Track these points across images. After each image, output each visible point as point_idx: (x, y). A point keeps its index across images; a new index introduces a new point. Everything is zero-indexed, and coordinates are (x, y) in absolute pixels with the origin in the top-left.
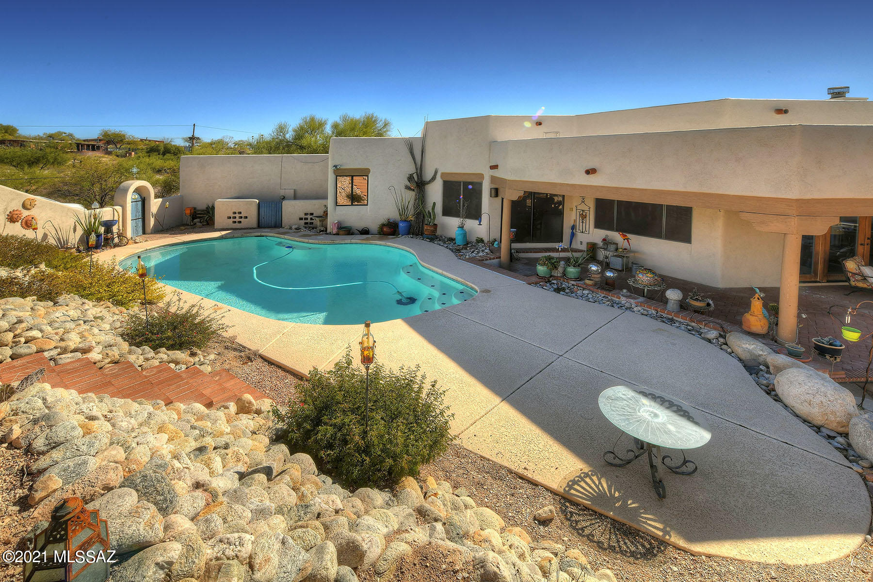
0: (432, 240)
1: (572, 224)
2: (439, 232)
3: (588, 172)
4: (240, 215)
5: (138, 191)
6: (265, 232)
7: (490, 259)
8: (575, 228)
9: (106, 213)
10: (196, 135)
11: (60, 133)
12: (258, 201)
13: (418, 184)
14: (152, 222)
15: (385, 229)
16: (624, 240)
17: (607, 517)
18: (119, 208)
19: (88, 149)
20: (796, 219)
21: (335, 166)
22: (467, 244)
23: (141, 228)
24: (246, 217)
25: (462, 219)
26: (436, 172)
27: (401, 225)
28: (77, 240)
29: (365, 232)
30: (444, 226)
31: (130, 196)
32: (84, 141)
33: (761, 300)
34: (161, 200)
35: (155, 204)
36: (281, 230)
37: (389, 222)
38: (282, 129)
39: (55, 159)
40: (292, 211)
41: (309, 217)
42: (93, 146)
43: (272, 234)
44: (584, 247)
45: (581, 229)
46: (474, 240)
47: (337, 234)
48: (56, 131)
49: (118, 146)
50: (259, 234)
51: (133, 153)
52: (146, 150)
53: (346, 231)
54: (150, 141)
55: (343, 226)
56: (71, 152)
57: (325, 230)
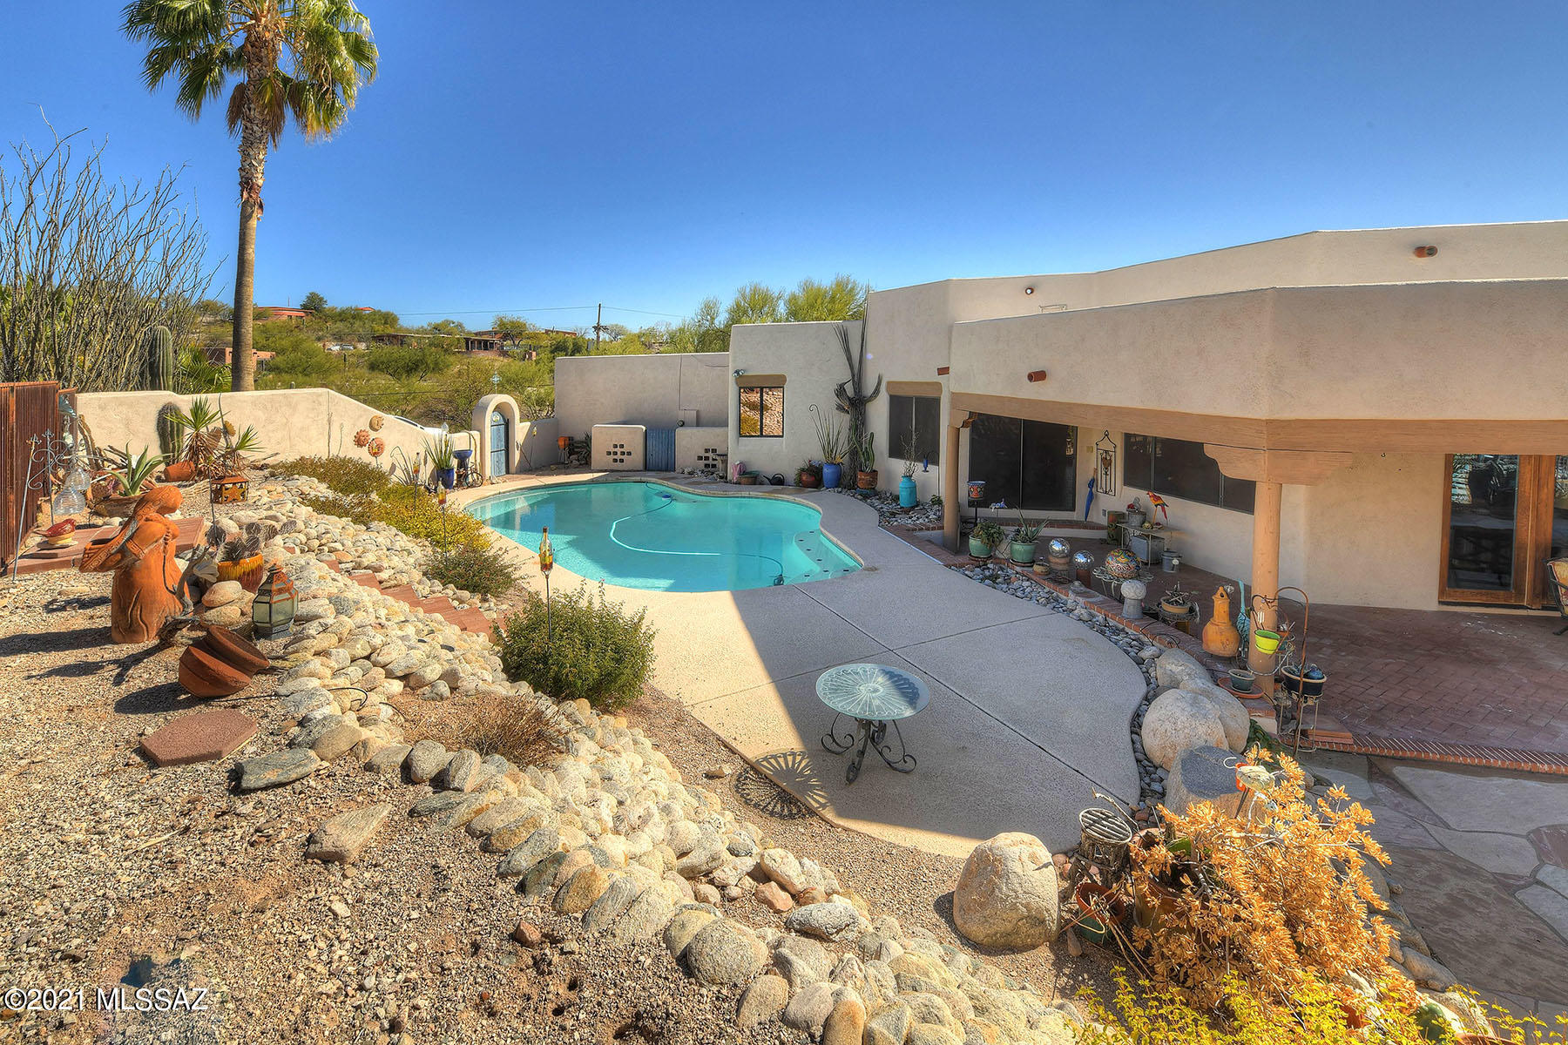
0: (865, 497)
1: (1091, 478)
2: (881, 485)
3: (1031, 377)
4: (622, 450)
5: (498, 409)
6: (650, 477)
7: (928, 529)
8: (1095, 485)
9: (461, 440)
10: (602, 324)
11: (447, 323)
12: (644, 428)
13: (855, 403)
14: (517, 456)
15: (804, 478)
16: (1156, 506)
17: (778, 787)
18: (475, 434)
19: (479, 348)
20: (1266, 455)
21: (737, 372)
22: (916, 505)
23: (504, 464)
24: (629, 454)
25: (908, 463)
26: (879, 383)
27: (827, 471)
28: (428, 476)
29: (778, 481)
30: (890, 476)
31: (490, 417)
32: (476, 334)
33: (1225, 596)
34: (528, 424)
35: (521, 430)
36: (672, 474)
37: (811, 465)
38: (709, 310)
39: (436, 364)
40: (689, 444)
41: (710, 455)
42: (486, 342)
43: (654, 480)
44: (1104, 521)
45: (1104, 486)
46: (929, 498)
47: (738, 483)
48: (443, 320)
49: (517, 342)
50: (638, 479)
51: (534, 353)
52: (549, 349)
53: (751, 478)
54: (557, 332)
55: (749, 470)
56: (459, 352)
57: (724, 478)
